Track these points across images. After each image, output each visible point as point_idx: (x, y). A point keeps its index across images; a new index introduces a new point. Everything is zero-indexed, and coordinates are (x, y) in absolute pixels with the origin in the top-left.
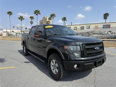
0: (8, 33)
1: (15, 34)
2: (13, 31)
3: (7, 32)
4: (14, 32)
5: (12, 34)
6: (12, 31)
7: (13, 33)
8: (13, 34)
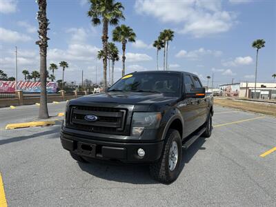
0: (250, 90)
1: (267, 93)
2: (265, 85)
3: (247, 88)
4: (265, 87)
5: (259, 93)
6: (262, 86)
7: (263, 90)
8: (262, 93)
